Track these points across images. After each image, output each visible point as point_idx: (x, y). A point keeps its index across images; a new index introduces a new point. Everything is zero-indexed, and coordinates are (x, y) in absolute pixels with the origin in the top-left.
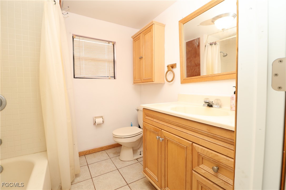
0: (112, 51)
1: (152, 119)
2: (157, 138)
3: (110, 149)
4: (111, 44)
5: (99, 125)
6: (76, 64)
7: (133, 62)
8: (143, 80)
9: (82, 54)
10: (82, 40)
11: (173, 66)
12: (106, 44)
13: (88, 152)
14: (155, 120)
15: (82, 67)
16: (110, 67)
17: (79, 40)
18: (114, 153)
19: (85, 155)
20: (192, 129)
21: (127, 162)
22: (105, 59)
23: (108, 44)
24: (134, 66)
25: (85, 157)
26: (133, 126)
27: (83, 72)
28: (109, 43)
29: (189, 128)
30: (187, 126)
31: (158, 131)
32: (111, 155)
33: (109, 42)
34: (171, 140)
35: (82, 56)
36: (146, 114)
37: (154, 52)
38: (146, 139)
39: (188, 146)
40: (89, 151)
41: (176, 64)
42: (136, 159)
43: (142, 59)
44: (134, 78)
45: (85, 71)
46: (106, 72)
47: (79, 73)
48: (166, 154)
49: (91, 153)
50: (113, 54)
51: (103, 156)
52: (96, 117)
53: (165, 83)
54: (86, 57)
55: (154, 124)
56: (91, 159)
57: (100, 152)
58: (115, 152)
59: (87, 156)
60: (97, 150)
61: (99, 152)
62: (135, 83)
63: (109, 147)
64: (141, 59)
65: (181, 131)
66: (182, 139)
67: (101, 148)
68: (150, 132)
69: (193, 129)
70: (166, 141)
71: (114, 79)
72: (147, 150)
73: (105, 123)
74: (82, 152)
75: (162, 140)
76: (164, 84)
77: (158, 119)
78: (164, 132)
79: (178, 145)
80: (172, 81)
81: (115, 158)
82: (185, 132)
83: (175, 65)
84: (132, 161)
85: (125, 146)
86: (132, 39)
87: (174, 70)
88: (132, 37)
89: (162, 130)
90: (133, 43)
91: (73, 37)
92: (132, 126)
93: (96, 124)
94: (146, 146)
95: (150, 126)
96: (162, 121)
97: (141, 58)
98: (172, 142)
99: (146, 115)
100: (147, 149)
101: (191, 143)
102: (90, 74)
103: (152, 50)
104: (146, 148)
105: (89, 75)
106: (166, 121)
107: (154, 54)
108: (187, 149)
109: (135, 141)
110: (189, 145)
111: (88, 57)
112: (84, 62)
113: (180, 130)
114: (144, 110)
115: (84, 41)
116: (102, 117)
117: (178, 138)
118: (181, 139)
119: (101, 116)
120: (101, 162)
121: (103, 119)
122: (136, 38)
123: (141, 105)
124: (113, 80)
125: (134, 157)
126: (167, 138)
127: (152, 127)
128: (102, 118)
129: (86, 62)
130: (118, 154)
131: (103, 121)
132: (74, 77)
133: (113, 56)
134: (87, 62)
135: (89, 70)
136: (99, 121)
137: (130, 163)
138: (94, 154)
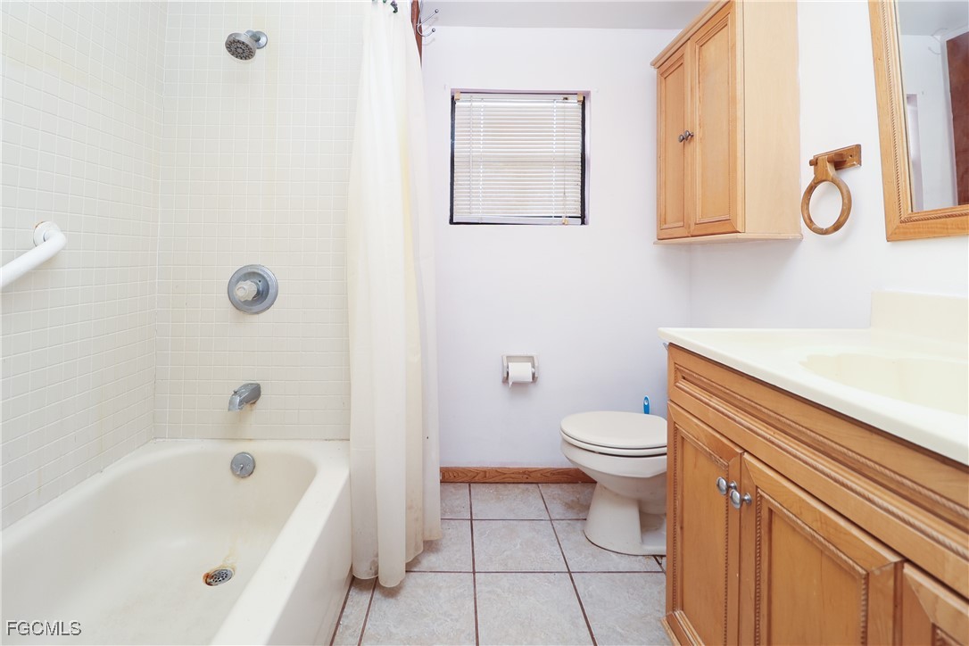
0: (577, 124)
1: (704, 396)
2: (718, 485)
3: (558, 485)
4: (574, 103)
5: (520, 386)
6: (458, 180)
7: (659, 157)
8: (693, 227)
9: (476, 148)
10: (479, 103)
11: (840, 161)
12: (555, 105)
13: (482, 474)
14: (715, 402)
15: (476, 189)
16: (568, 181)
17: (469, 104)
18: (566, 504)
19: (470, 483)
20: (898, 482)
21: (613, 555)
22: (551, 156)
23: (563, 104)
24: (659, 171)
25: (470, 491)
26: (652, 414)
27: (477, 205)
28: (566, 99)
29: (882, 473)
30: (869, 463)
31: (727, 454)
32: (557, 510)
33: (566, 95)
34: (788, 517)
35: (477, 152)
36: (680, 371)
37: (740, 106)
38: (678, 478)
39: (877, 573)
40: (485, 472)
41: (858, 147)
42: (654, 556)
43: (690, 142)
44: (662, 220)
45: (483, 201)
46: (552, 201)
47: (467, 209)
48: (764, 577)
49: (490, 480)
50: (580, 134)
51: (527, 502)
52: (510, 358)
53: (801, 240)
54: (490, 156)
55: (711, 416)
56: (487, 502)
57: (521, 486)
58: (573, 501)
59: (476, 488)
60: (512, 476)
61: (516, 485)
62: (664, 236)
63: (554, 474)
64: (687, 142)
65: (836, 481)
66: (842, 522)
67: (524, 473)
68: (698, 450)
69: (903, 484)
70: (765, 514)
71: (583, 223)
72: (682, 528)
73: (541, 380)
74: (464, 469)
75: (742, 500)
76: (796, 242)
77: (728, 398)
78: (755, 466)
79: (824, 550)
80: (837, 227)
81: (569, 524)
82: (859, 489)
83: (857, 149)
84: (634, 558)
85: (605, 488)
86: (654, 72)
87: (850, 177)
88: (653, 64)
89: (746, 456)
90: (659, 84)
91: (453, 98)
92: (647, 410)
93: (511, 383)
94: (678, 511)
95: (697, 425)
96: (746, 411)
97: (687, 138)
98: (794, 529)
99: (679, 375)
100: (682, 522)
101: (894, 559)
102: (498, 209)
103: (732, 101)
104: (678, 519)
105: (494, 213)
106: (762, 417)
107: (740, 114)
108: (867, 583)
109: (649, 476)
110: (880, 568)
111: (494, 156)
112: (483, 172)
113: (833, 474)
114: (674, 350)
115: (485, 104)
116: (531, 359)
117: (820, 512)
118: (836, 523)
119: (529, 354)
120: (515, 522)
121: (533, 367)
122: (669, 65)
123: (662, 329)
124: (576, 226)
125: (643, 541)
126: (767, 501)
127: (703, 430)
128: (530, 364)
129: (487, 172)
130: (581, 510)
131: (534, 374)
132: (451, 222)
133: (580, 142)
134: (491, 172)
135: (497, 197)
136: (520, 371)
137: (624, 564)
138: (500, 486)
